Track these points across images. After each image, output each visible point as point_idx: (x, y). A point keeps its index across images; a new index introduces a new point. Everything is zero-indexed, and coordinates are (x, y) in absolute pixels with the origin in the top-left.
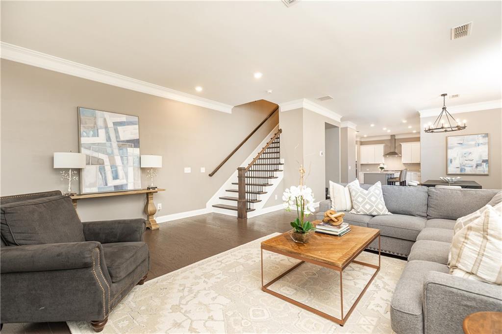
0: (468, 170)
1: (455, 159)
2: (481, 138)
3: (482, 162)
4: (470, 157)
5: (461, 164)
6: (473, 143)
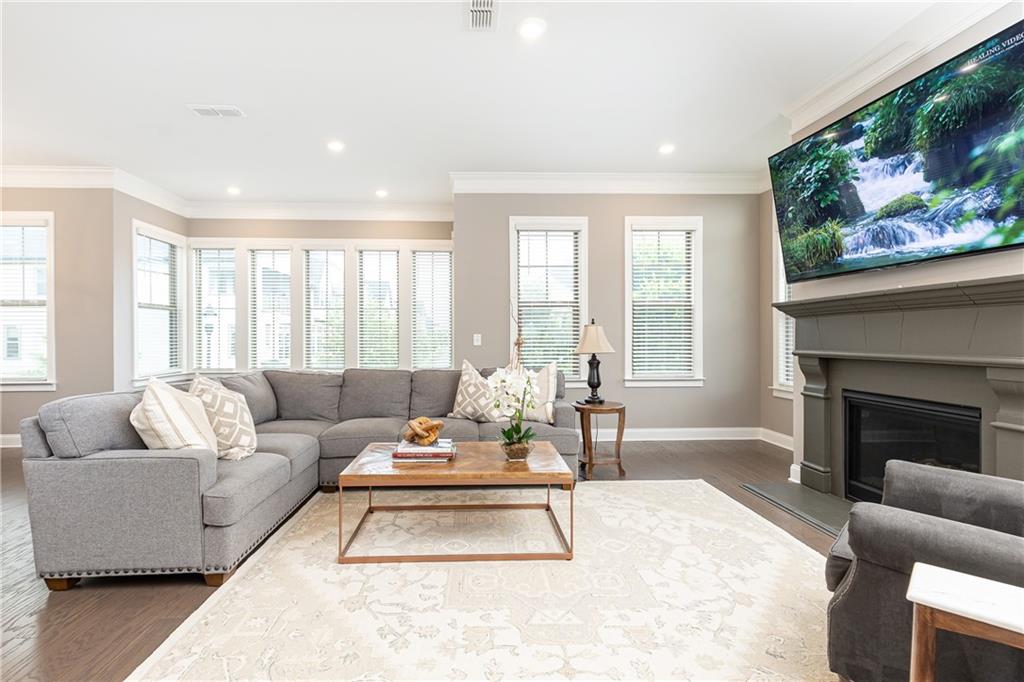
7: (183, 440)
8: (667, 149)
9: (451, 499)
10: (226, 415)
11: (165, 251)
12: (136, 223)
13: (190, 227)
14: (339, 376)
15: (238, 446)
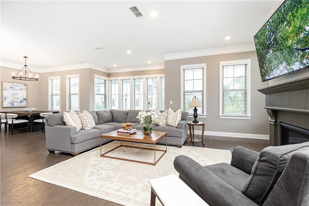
0: (16, 105)
1: (8, 97)
2: (23, 85)
3: (24, 100)
4: (17, 97)
5: (11, 101)
6: (19, 88)
7: (71, 124)
8: (228, 38)
9: (144, 146)
10: (85, 119)
11: (103, 82)
12: (95, 75)
13: (109, 75)
14: (127, 112)
15: (87, 127)
